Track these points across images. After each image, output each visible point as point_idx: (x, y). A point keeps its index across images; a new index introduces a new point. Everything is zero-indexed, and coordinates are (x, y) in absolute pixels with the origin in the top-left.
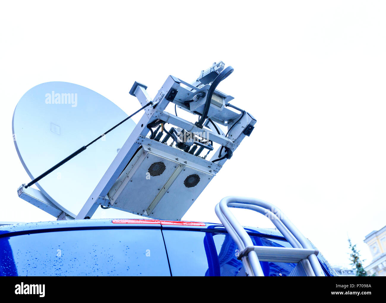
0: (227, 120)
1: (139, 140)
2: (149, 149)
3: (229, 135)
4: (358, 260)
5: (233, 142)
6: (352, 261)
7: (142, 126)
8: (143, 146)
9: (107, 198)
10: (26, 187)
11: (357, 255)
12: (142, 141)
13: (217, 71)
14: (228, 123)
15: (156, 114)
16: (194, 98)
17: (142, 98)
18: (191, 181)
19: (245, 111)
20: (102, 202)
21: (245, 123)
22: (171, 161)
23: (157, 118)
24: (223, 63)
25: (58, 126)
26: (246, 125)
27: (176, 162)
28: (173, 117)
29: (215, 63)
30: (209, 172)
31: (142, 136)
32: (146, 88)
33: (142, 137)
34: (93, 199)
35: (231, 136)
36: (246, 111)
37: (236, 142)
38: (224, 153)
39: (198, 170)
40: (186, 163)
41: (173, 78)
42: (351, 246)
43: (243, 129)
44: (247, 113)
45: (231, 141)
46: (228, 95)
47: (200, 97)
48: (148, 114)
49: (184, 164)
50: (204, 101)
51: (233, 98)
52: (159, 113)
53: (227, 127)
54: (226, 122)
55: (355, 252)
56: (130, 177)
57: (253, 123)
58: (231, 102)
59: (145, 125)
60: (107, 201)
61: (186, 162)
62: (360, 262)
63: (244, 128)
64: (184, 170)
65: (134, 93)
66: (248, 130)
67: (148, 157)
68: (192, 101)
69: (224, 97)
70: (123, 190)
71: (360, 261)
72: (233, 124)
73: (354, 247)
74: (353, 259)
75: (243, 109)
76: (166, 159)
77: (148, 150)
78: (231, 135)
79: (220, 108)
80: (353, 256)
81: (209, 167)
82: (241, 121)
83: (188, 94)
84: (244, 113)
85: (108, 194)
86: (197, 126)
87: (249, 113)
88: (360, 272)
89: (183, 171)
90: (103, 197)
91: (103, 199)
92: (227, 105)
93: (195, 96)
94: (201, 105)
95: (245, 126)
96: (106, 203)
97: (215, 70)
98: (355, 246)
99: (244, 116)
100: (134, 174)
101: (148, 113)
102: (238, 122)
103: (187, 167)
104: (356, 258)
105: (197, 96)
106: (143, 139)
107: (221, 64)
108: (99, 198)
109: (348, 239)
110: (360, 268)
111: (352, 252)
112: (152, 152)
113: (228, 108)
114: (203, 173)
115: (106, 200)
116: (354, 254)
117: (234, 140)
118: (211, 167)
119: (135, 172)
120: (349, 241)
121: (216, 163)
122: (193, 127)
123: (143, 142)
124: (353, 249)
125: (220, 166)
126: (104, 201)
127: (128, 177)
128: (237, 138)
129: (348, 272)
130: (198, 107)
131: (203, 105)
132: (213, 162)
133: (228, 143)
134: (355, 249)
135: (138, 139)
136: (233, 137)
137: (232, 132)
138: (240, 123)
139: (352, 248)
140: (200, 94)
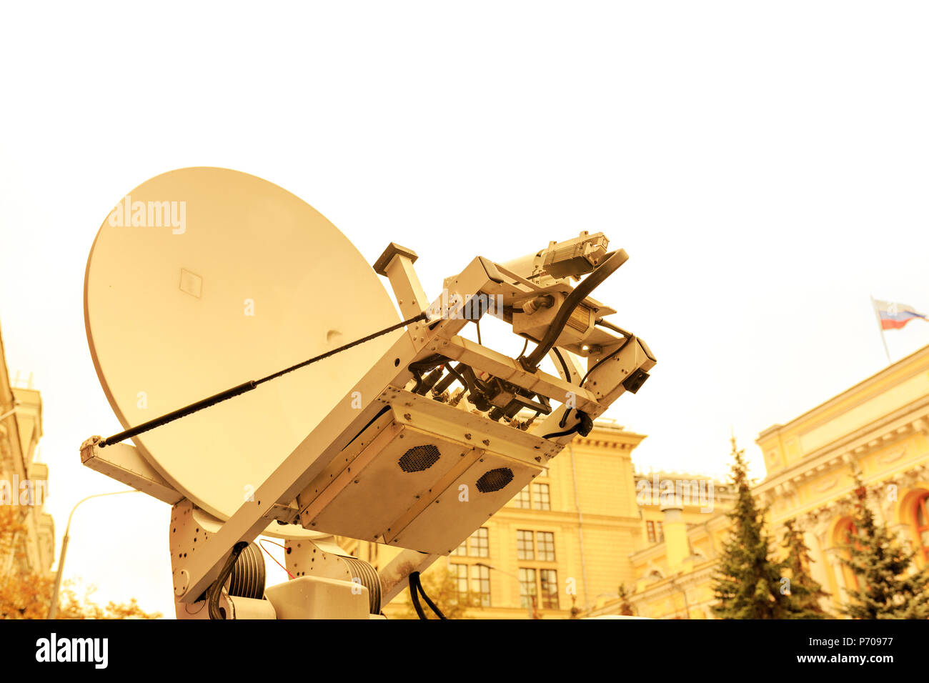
0: (589, 345)
1: (387, 396)
2: (408, 417)
3: (590, 381)
4: (744, 479)
5: (597, 400)
6: (734, 479)
7: (397, 362)
8: (394, 406)
9: (294, 506)
10: (102, 445)
11: (742, 469)
12: (394, 397)
13: (590, 258)
14: (590, 351)
15: (435, 345)
16: (527, 304)
17: (405, 292)
18: (492, 480)
19: (634, 335)
20: (282, 514)
21: (629, 361)
22: (455, 444)
23: (436, 351)
24: (605, 239)
25: (197, 275)
26: (633, 369)
27: (466, 444)
28: (472, 352)
29: (586, 233)
30: (536, 462)
31: (396, 388)
32: (413, 258)
33: (394, 390)
34: (259, 502)
35: (595, 384)
36: (636, 335)
37: (604, 401)
38: (572, 421)
39: (511, 460)
40: (488, 445)
41: (486, 267)
42: (734, 450)
43: (623, 377)
44: (638, 340)
45: (593, 398)
46: (605, 305)
47: (540, 308)
48: (415, 339)
49: (483, 446)
50: (549, 317)
51: (612, 312)
52: (441, 342)
53: (587, 358)
54: (585, 348)
55: (740, 463)
56: (354, 473)
57: (648, 366)
58: (606, 318)
59: (404, 364)
60: (292, 513)
61: (486, 442)
62: (745, 483)
63: (626, 375)
64: (481, 461)
65: (385, 270)
66: (635, 381)
67: (402, 437)
68: (521, 311)
69: (595, 309)
70: (334, 499)
71: (748, 479)
72: (603, 357)
73: (740, 454)
74: (734, 475)
75: (629, 331)
76: (444, 439)
77: (405, 421)
78: (594, 381)
79: (582, 334)
80: (737, 470)
81: (536, 447)
82: (621, 356)
83: (513, 294)
84: (629, 338)
85: (298, 499)
86: (525, 369)
87: (641, 338)
88: (745, 501)
89: (478, 461)
90: (285, 504)
91: (285, 509)
92: (597, 323)
93: (529, 302)
94: (541, 325)
95: (630, 370)
96: (290, 517)
97: (586, 253)
98: (742, 452)
99: (629, 346)
100: (365, 468)
101: (416, 337)
102: (613, 355)
103: (488, 455)
104: (741, 474)
105: (534, 302)
106: (396, 394)
107: (600, 242)
108: (275, 507)
109: (731, 437)
110: (745, 494)
111: (735, 463)
112: (413, 424)
113: (597, 326)
114: (521, 464)
115: (290, 510)
116: (738, 466)
117: (599, 397)
118: (542, 448)
119: (368, 464)
120: (733, 441)
121: (553, 440)
122: (516, 371)
123: (394, 400)
124: (738, 458)
125: (560, 446)
126: (287, 512)
127: (349, 469)
128: (607, 393)
129: (719, 490)
130: (534, 327)
131: (545, 326)
132: (547, 437)
133: (585, 404)
134: (741, 458)
135: (384, 394)
136: (597, 389)
137: (598, 376)
138: (618, 360)
139: (735, 456)
140: (542, 299)
